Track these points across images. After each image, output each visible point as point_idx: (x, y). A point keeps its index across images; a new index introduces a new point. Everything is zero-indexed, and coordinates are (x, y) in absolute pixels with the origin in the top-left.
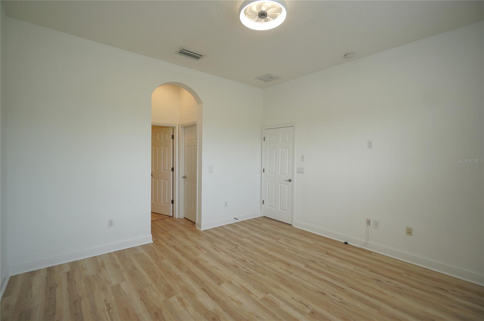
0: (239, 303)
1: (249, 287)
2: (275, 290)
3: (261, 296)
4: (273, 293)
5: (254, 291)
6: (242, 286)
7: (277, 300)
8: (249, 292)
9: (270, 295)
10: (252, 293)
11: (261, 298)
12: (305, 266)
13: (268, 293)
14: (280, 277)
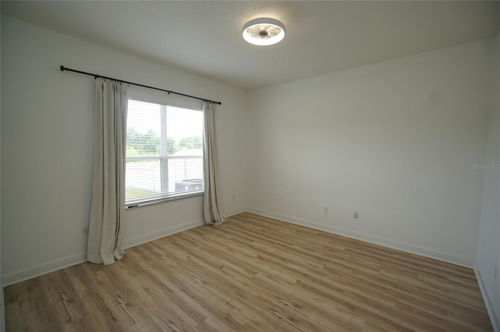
0: (273, 269)
1: (270, 281)
2: (248, 281)
3: (259, 275)
4: (249, 278)
5: (265, 278)
6: (277, 282)
7: (246, 274)
8: (269, 277)
9: (251, 277)
10: (266, 276)
11: (258, 274)
12: (206, 318)
13: (253, 278)
14: (242, 296)
